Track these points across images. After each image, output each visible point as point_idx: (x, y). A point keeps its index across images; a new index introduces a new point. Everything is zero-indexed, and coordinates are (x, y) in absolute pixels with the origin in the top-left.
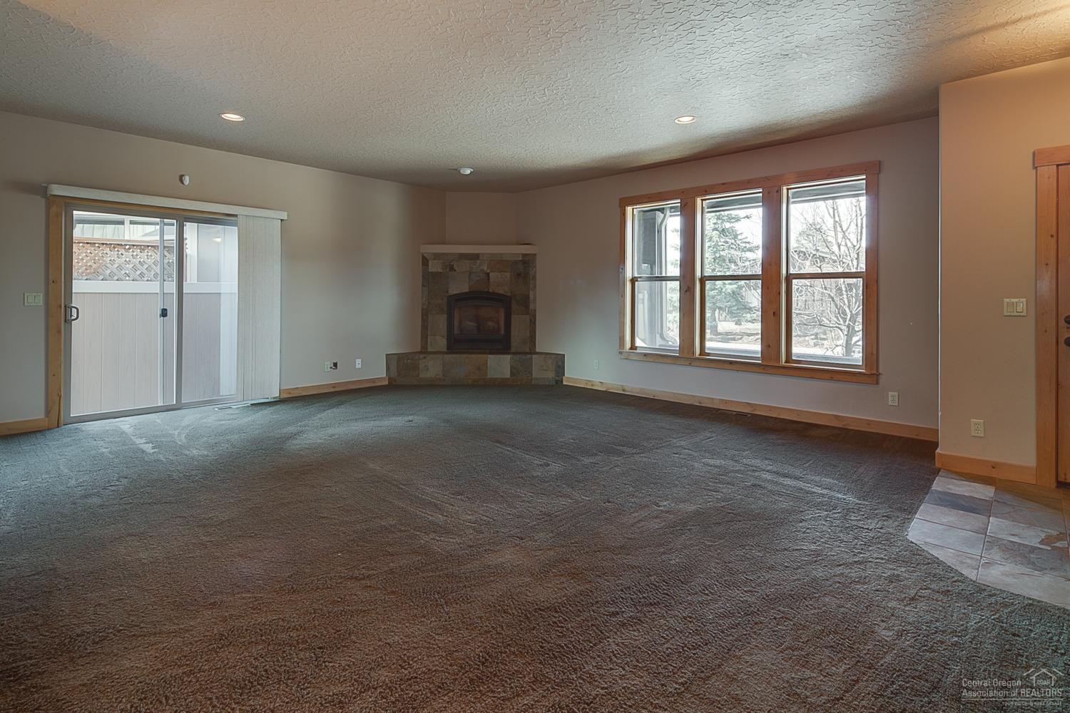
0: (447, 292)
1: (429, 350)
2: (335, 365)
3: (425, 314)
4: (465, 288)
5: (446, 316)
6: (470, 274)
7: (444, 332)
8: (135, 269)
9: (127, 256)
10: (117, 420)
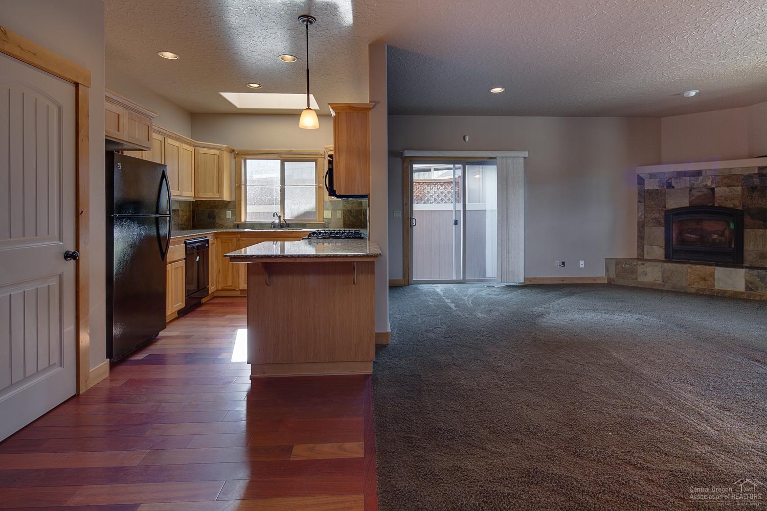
0: (665, 207)
1: (646, 257)
2: (563, 263)
3: (641, 226)
4: (685, 203)
5: (664, 228)
6: (691, 190)
7: (662, 241)
8: (438, 196)
9: (435, 188)
10: (434, 285)
